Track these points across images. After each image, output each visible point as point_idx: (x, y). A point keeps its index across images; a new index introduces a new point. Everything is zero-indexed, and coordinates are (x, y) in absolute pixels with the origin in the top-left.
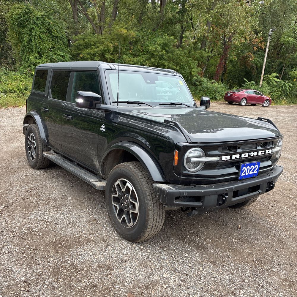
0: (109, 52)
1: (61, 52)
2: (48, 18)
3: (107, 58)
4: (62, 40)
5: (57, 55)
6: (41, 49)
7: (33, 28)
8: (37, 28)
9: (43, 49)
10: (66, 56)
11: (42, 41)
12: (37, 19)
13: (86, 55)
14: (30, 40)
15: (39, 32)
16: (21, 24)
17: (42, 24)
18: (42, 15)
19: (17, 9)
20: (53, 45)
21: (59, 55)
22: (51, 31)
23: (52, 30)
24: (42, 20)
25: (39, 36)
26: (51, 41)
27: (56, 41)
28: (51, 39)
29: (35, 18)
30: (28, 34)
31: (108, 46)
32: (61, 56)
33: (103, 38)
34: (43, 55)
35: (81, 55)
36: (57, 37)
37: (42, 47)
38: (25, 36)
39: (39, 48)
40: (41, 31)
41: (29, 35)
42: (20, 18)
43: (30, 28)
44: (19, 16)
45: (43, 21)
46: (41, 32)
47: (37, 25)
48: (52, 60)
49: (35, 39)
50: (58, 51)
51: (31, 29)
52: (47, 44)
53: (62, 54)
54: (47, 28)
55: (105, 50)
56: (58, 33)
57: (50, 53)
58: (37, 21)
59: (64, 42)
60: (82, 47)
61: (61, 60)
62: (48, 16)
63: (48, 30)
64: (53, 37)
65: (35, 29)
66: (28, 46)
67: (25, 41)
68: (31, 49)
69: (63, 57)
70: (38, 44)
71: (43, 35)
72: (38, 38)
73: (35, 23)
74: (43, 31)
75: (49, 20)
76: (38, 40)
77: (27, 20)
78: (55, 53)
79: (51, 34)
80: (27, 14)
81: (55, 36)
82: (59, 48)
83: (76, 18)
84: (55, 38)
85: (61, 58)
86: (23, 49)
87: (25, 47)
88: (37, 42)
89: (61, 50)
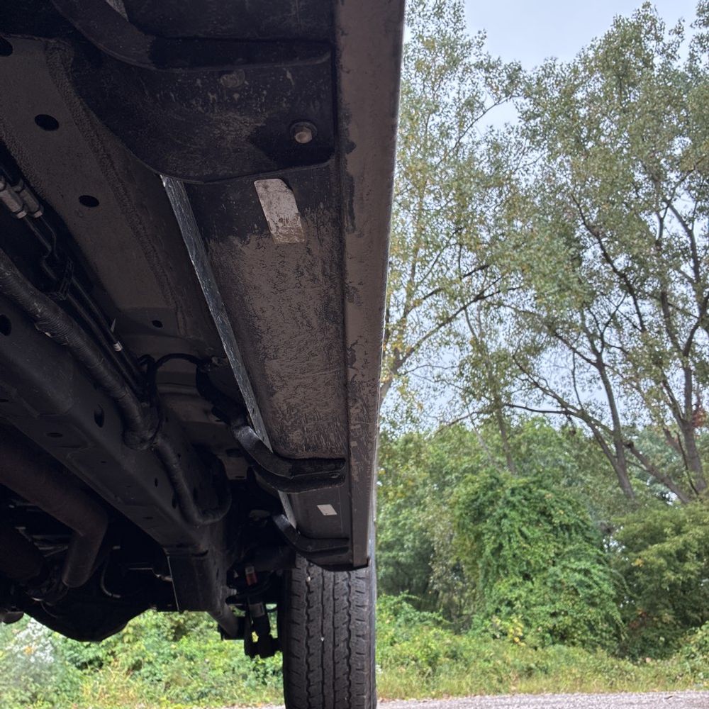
1: (579, 560)
2: (540, 487)
4: (583, 534)
5: (568, 570)
6: (528, 563)
7: (505, 516)
8: (513, 514)
9: (532, 562)
10: (594, 568)
11: (530, 544)
12: (513, 492)
13: (652, 558)
14: (501, 547)
15: (520, 521)
16: (480, 513)
17: (526, 503)
19: (470, 483)
20: (558, 548)
21: (575, 570)
22: (550, 515)
23: (553, 512)
24: (526, 492)
25: (520, 531)
26: (554, 541)
27: (567, 537)
28: (552, 535)
29: (508, 492)
30: (494, 532)
32: (580, 571)
34: (534, 579)
35: (639, 561)
36: (567, 528)
37: (529, 557)
38: (488, 539)
39: (524, 560)
40: (524, 519)
41: (498, 535)
42: (476, 500)
43: (497, 517)
44: (473, 497)
45: (529, 496)
46: (523, 522)
47: (514, 505)
48: (558, 586)
49: (510, 541)
50: (572, 560)
51: (501, 518)
52: (544, 549)
53: (584, 564)
54: (538, 509)
56: (568, 516)
57: (553, 570)
58: (512, 496)
59: (590, 538)
60: (640, 541)
61: (581, 583)
62: (540, 482)
63: (543, 513)
64: (555, 528)
65: (510, 516)
66: (497, 561)
67: (488, 550)
68: (504, 567)
69: (587, 572)
70: (517, 552)
71: (531, 527)
72: (517, 536)
73: (508, 502)
74: (530, 518)
75: (543, 492)
76: (517, 541)
77: (492, 503)
78: (565, 567)
79: (551, 523)
80: (491, 487)
81: (561, 526)
82: (571, 551)
83: (627, 485)
84: (562, 529)
85: (578, 576)
86: (487, 573)
87: (489, 565)
88: (515, 545)
89: (577, 555)
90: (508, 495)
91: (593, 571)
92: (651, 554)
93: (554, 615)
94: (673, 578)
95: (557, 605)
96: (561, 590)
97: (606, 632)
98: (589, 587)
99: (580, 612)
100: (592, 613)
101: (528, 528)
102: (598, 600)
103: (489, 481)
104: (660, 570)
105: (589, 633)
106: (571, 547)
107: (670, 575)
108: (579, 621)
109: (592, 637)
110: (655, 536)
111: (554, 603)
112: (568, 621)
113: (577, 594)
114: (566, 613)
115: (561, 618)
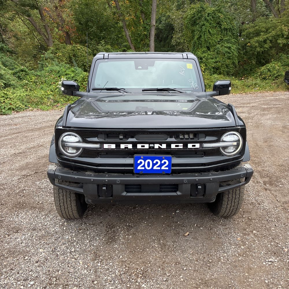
0: (283, 36)
1: (228, 43)
2: (220, 12)
3: (280, 43)
4: (232, 31)
5: (223, 47)
6: (210, 43)
7: (204, 25)
8: (208, 24)
9: (211, 43)
10: (232, 46)
11: (211, 36)
12: (208, 15)
13: (254, 43)
14: (201, 36)
15: (209, 27)
16: (195, 22)
17: (212, 19)
18: (213, 11)
19: (192, 9)
20: (221, 37)
21: (226, 47)
22: (221, 24)
25: (209, 30)
26: (221, 34)
27: (225, 33)
28: (220, 32)
29: (207, 15)
30: (199, 30)
31: (281, 30)
32: (227, 47)
33: (279, 23)
34: (211, 49)
35: (249, 44)
36: (226, 29)
37: (210, 41)
38: (197, 33)
39: (208, 42)
40: (211, 26)
41: (200, 32)
42: (194, 17)
43: (201, 25)
44: (193, 16)
45: (214, 16)
46: (210, 27)
47: (208, 20)
48: (219, 52)
49: (204, 34)
50: (226, 43)
51: (202, 25)
52: (216, 38)
53: (229, 45)
54: (217, 22)
55: (278, 35)
56: (227, 25)
57: (218, 46)
58: (208, 17)
59: (234, 33)
60: (252, 35)
61: (227, 52)
62: (219, 10)
63: (218, 23)
64: (222, 30)
65: (206, 25)
66: (198, 42)
67: (196, 38)
68: (201, 44)
69: (229, 48)
70: (206, 39)
71: (213, 29)
72: (207, 33)
73: (206, 19)
74: (213, 26)
75: (220, 14)
76: (207, 35)
77: (199, 18)
78: (222, 45)
79: (220, 27)
80: (200, 12)
81: (224, 29)
82: (226, 40)
84: (224, 30)
85: (226, 49)
86: (194, 45)
87: (195, 43)
88: (206, 36)
89: (228, 41)
90: (206, 16)
91: (232, 47)
92: (254, 41)
93: (216, 62)
94: (259, 50)
95: (217, 59)
96: (220, 54)
97: (232, 68)
98: (229, 53)
99: (224, 61)
100: (228, 62)
101: (212, 29)
102: (231, 58)
103: (200, 9)
104: (256, 47)
105: (226, 68)
106: (226, 38)
107: (258, 49)
108: (224, 64)
109: (227, 70)
110: (258, 34)
111: (216, 58)
112: (220, 64)
113: (225, 55)
114: (220, 62)
115: (218, 64)
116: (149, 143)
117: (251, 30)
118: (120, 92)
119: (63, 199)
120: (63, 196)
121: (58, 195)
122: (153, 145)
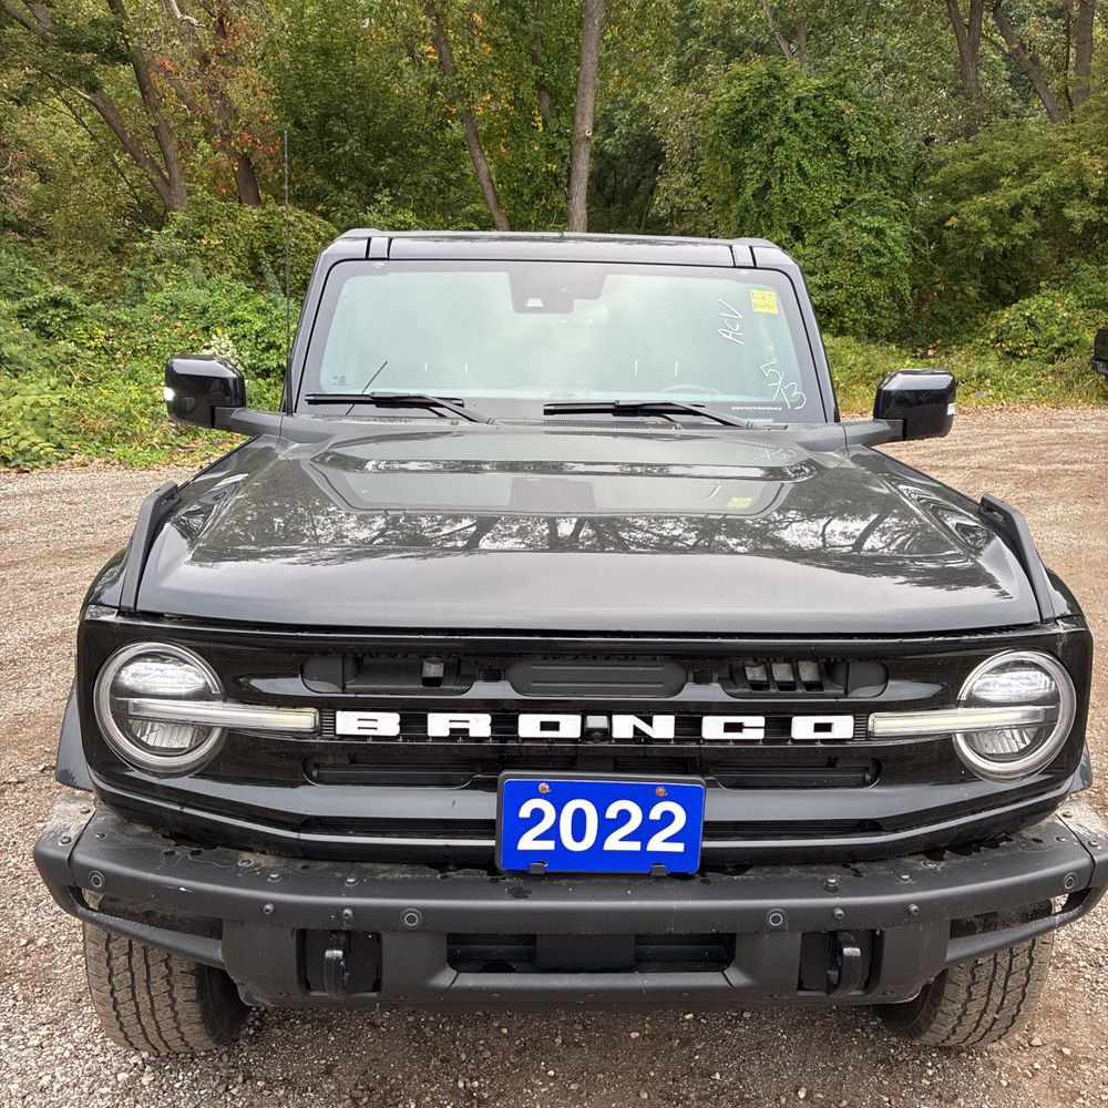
0: (1084, 193)
1: (873, 215)
2: (841, 95)
3: (1072, 221)
4: (887, 170)
5: (855, 228)
6: (802, 212)
7: (781, 141)
8: (795, 140)
9: (808, 211)
10: (890, 228)
11: (808, 184)
12: (798, 104)
13: (972, 217)
14: (768, 185)
15: (801, 150)
16: (745, 132)
17: (814, 121)
18: (818, 89)
19: (735, 81)
20: (848, 192)
21: (864, 229)
22: (845, 141)
23: (850, 138)
24: (817, 104)
25: (799, 164)
26: (844, 180)
27: (863, 175)
28: (842, 172)
29: (791, 103)
30: (761, 163)
31: (1079, 170)
32: (869, 231)
33: (1067, 141)
34: (806, 235)
35: (954, 221)
36: (867, 162)
37: (805, 204)
38: (752, 174)
39: (796, 208)
40: (807, 147)
41: (767, 169)
42: (741, 111)
43: (769, 142)
44: (738, 106)
45: (821, 109)
46: (805, 151)
47: (797, 125)
48: (837, 248)
49: (782, 179)
50: (864, 214)
51: (775, 144)
52: (827, 192)
53: (877, 222)
54: (830, 132)
55: (1065, 189)
56: (872, 144)
57: (835, 224)
58: (796, 111)
59: (895, 178)
60: (964, 186)
61: (868, 249)
62: (841, 87)
63: (836, 138)
64: (849, 163)
65: (787, 141)
66: (758, 206)
67: (749, 192)
68: (768, 216)
69: (879, 233)
70: (790, 197)
71: (815, 159)
72: (792, 173)
73: (788, 120)
74: (815, 146)
75: (842, 103)
76: (793, 183)
77: (763, 116)
78: (851, 223)
79: (844, 153)
80: (765, 92)
81: (859, 159)
82: (865, 201)
83: (972, 76)
84: (858, 165)
85: (867, 239)
86: (743, 220)
87: (747, 211)
88: (788, 187)
89: (873, 208)
90: (791, 109)
91: (888, 231)
92: (972, 210)
93: (828, 287)
94: (993, 243)
95: (831, 275)
96: (840, 255)
97: (886, 309)
98: (878, 253)
99: (859, 285)
100: (873, 286)
101: (810, 160)
102: (885, 270)
103: (766, 82)
104: (981, 232)
105: (864, 311)
106: (867, 196)
107: (990, 241)
108: (855, 296)
109: (867, 317)
110: (986, 182)
111: (827, 272)
112: (841, 296)
113: (860, 262)
114: (841, 286)
115: (833, 292)
116: (584, 710)
117: (963, 167)
118: (441, 415)
119: (130, 969)
120: (130, 954)
121: (102, 947)
122: (604, 718)
